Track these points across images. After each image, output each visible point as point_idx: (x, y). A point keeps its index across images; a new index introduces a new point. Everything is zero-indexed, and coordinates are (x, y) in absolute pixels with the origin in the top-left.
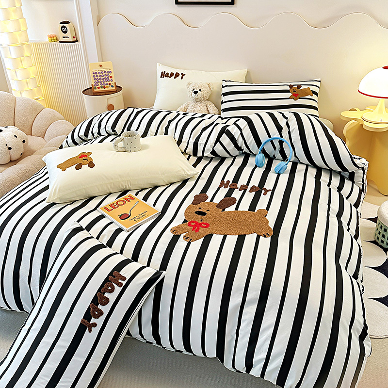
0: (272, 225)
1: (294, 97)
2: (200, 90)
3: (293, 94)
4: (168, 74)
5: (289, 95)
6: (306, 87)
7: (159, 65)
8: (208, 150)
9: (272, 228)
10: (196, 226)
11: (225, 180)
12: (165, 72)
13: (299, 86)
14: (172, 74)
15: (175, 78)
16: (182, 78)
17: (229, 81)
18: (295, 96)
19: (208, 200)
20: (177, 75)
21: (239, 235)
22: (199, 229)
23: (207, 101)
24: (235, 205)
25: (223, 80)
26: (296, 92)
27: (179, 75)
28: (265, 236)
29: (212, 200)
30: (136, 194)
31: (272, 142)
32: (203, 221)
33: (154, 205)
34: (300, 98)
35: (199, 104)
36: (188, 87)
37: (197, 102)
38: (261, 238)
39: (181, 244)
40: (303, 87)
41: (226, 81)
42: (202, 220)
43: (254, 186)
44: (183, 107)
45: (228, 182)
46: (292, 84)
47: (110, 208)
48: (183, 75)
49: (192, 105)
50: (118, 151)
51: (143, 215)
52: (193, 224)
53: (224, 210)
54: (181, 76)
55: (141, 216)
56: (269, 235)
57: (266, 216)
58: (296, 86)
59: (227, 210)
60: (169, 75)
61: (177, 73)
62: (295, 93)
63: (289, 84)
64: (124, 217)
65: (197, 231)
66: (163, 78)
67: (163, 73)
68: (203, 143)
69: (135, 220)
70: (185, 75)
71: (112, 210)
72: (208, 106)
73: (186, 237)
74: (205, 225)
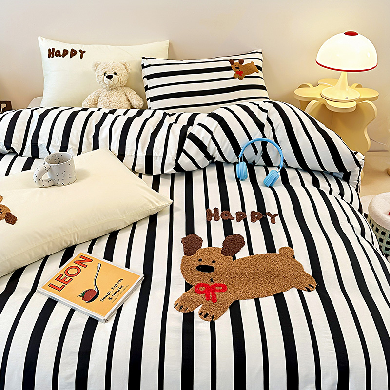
0: (308, 269)
1: (238, 75)
2: (115, 74)
3: (237, 72)
4: (58, 51)
5: (231, 73)
6: (249, 61)
7: (42, 40)
8: (170, 164)
9: (311, 274)
10: (210, 292)
11: (211, 208)
12: (53, 49)
13: (241, 61)
14: (65, 52)
15: (71, 57)
16: (81, 57)
17: (151, 58)
18: (240, 75)
19: (205, 245)
20: (73, 53)
21: (275, 296)
22: (215, 295)
23: (125, 88)
24: (246, 246)
25: (143, 58)
26: (240, 69)
27: (76, 52)
28: (309, 290)
29: (210, 244)
31: (253, 145)
32: (215, 282)
33: (128, 266)
34: (246, 77)
35: (115, 93)
36: (95, 70)
37: (111, 90)
38: (305, 293)
39: (201, 327)
40: (246, 62)
41: (147, 59)
42: (212, 280)
43: (253, 212)
44: (91, 97)
45: (216, 210)
46: (232, 58)
47: (60, 285)
48: (82, 52)
49: (105, 93)
50: (43, 187)
51: (119, 287)
52: (202, 289)
53: (234, 258)
54: (79, 54)
55: (117, 289)
56: (313, 287)
57: (294, 257)
58: (238, 61)
59: (239, 256)
60: (62, 53)
61: (72, 50)
62: (238, 70)
63: (229, 58)
64: (90, 296)
65: (215, 300)
66: (52, 57)
67: (51, 51)
68: (160, 155)
69: (110, 299)
70: (85, 52)
71: (63, 286)
72: (127, 94)
73: (203, 315)
74: (221, 288)
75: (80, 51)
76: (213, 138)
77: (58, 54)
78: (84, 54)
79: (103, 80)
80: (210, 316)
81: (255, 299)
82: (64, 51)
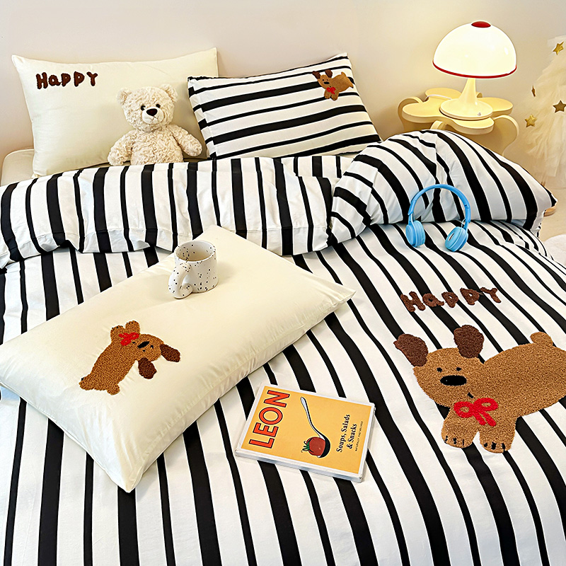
1: (330, 94)
3: (328, 90)
4: (53, 77)
5: (320, 92)
7: (20, 60)
11: (406, 292)
12: (44, 74)
13: (329, 72)
14: (66, 78)
15: (76, 85)
16: (93, 83)
19: (432, 347)
20: (79, 79)
22: (488, 415)
23: (170, 126)
24: (486, 340)
26: (330, 84)
30: (273, 381)
31: (424, 196)
32: (477, 397)
33: (342, 394)
35: (158, 135)
37: (153, 131)
40: (335, 73)
42: (470, 396)
43: (463, 291)
44: (121, 145)
45: (413, 294)
46: (316, 68)
47: (266, 439)
48: (93, 77)
51: (351, 428)
52: (466, 410)
53: (482, 359)
54: (88, 79)
55: (349, 431)
58: (324, 73)
60: (60, 80)
61: (76, 74)
63: (311, 69)
65: (492, 423)
66: (45, 87)
67: (42, 78)
68: (303, 226)
69: (350, 446)
70: (96, 75)
71: (272, 441)
72: (176, 135)
73: (490, 445)
74: (489, 404)
75: (89, 74)
76: (374, 192)
77: (54, 81)
78: (96, 79)
79: (141, 118)
80: (499, 446)
81: (541, 411)
82: (63, 75)
